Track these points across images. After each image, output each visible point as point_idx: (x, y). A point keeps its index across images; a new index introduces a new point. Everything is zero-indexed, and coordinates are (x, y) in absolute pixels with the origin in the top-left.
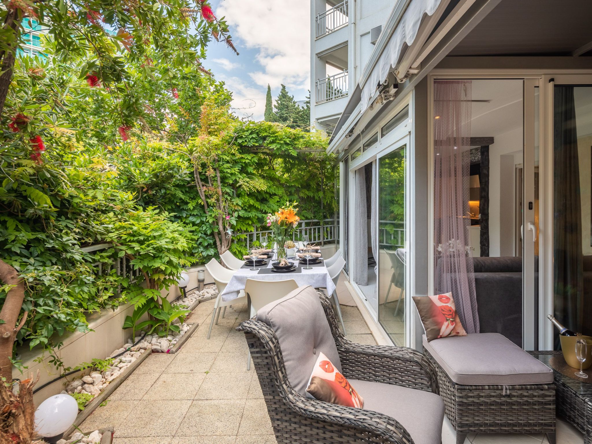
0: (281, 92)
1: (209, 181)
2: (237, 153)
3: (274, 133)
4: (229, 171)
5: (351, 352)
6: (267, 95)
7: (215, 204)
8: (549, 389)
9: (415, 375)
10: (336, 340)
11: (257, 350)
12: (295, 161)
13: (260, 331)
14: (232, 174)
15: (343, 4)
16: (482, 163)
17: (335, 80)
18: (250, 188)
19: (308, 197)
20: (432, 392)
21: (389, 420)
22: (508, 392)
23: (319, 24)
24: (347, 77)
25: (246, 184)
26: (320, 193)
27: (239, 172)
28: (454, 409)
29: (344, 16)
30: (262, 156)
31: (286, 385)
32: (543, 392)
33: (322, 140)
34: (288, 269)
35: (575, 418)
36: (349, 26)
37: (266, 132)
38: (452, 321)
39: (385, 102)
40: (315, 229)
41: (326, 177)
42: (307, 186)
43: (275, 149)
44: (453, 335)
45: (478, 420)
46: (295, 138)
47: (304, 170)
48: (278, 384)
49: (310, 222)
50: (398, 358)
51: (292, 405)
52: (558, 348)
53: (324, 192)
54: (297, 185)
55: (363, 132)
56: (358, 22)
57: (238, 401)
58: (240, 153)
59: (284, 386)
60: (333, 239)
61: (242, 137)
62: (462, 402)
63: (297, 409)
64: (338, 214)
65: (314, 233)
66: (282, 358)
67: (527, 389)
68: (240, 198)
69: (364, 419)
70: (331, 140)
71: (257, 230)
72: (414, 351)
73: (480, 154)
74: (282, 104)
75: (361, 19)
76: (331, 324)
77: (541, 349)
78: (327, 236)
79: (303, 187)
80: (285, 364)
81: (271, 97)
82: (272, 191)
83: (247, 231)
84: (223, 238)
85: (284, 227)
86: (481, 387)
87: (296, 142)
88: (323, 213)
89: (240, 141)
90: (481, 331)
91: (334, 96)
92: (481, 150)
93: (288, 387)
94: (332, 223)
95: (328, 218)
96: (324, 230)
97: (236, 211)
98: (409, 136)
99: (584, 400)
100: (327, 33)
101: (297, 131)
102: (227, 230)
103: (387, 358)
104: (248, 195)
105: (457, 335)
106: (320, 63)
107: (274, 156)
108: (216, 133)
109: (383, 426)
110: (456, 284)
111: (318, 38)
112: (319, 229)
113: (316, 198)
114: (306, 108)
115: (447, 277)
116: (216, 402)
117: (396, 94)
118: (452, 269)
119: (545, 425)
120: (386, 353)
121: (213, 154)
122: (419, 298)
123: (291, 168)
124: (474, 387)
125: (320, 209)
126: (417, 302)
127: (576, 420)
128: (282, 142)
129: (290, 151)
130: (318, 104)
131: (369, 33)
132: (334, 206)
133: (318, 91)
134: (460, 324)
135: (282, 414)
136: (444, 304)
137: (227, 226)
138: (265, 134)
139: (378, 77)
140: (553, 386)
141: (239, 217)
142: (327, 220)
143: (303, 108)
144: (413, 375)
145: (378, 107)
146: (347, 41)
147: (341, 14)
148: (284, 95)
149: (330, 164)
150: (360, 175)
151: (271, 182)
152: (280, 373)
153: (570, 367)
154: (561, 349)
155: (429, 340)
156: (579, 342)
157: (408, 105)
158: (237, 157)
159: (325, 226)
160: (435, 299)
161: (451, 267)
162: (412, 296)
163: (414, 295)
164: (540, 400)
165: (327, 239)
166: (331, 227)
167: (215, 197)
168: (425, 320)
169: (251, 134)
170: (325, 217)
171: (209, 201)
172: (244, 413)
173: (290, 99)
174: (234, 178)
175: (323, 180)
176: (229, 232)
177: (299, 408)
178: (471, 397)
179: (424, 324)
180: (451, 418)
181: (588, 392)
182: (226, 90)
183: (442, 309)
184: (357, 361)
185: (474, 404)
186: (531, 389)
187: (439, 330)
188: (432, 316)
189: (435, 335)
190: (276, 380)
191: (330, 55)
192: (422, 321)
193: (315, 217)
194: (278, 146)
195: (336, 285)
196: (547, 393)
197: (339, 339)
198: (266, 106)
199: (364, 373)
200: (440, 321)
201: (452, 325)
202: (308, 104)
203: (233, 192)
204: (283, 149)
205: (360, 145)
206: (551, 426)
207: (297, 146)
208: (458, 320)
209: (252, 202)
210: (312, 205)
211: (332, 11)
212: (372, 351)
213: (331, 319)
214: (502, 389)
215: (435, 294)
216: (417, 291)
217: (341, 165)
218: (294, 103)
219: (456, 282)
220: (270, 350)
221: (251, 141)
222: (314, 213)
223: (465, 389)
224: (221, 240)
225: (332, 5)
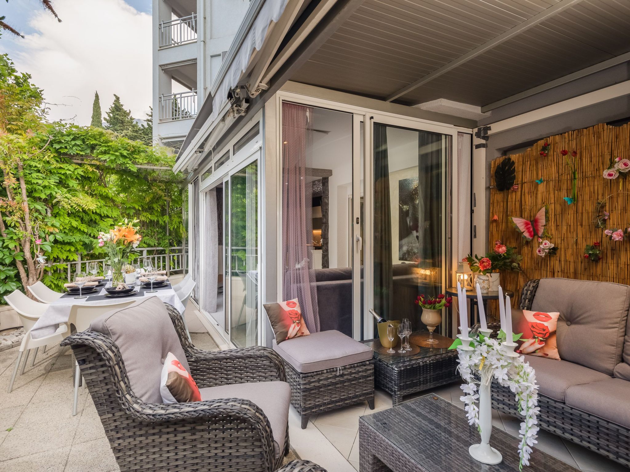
0: (114, 104)
1: (8, 193)
2: (53, 161)
3: (107, 142)
4: (40, 182)
5: (201, 360)
6: (94, 104)
7: (17, 225)
8: (370, 364)
9: (265, 369)
10: (186, 351)
11: (91, 365)
12: (134, 180)
13: (95, 340)
14: (45, 187)
15: (191, 18)
16: (324, 192)
17: (183, 99)
18: (72, 206)
19: (151, 221)
20: (281, 380)
21: (243, 402)
22: (341, 372)
23: (162, 33)
24: (196, 97)
25: (67, 200)
26: (165, 217)
27: (57, 186)
28: (299, 396)
29: (193, 32)
30: (90, 169)
31: (130, 395)
32: (366, 367)
33: (168, 157)
34: (127, 293)
35: (387, 384)
36: (198, 43)
37: (95, 139)
38: (298, 323)
39: (237, 116)
40: (159, 258)
41: (173, 201)
42: (150, 209)
43: (108, 160)
44: (299, 335)
45: (319, 401)
46: (135, 151)
47: (146, 191)
48: (121, 396)
49: (154, 250)
50: (250, 357)
51: (138, 414)
52: (377, 337)
53: (170, 217)
54: (137, 207)
55: (214, 149)
56: (208, 41)
57: (60, 450)
58: (57, 161)
59: (128, 397)
60: (180, 269)
61: (60, 142)
62: (305, 388)
63: (145, 416)
64: (187, 241)
65: (159, 262)
66: (124, 367)
67: (354, 367)
68: (57, 218)
69: (218, 406)
70: (178, 158)
71: (82, 259)
72: (264, 347)
73: (321, 185)
74: (115, 118)
75: (211, 38)
76: (180, 336)
77: (365, 339)
78: (174, 265)
79: (144, 210)
80: (128, 374)
81: (99, 108)
82: (105, 211)
83: (67, 260)
84: (32, 268)
85: (121, 247)
86: (320, 372)
87: (135, 156)
88: (169, 240)
89: (57, 146)
90: (321, 330)
91: (181, 116)
92: (323, 180)
93: (133, 397)
94: (180, 251)
95: (175, 246)
96: (170, 259)
97: (52, 233)
98: (259, 151)
99: (392, 368)
100: (173, 45)
101: (138, 143)
102: (37, 257)
103: (239, 358)
104: (69, 215)
105: (302, 335)
106: (164, 77)
107: (105, 169)
108: (19, 132)
109: (238, 406)
110: (301, 292)
111: (161, 48)
112: (164, 258)
113: (161, 222)
114: (146, 126)
115: (294, 287)
116: (26, 459)
117: (248, 110)
118: (298, 280)
119: (367, 394)
120: (238, 354)
121: (15, 157)
122: (269, 305)
123: (130, 187)
124: (315, 373)
125: (165, 235)
126: (267, 309)
127: (388, 385)
128: (117, 154)
129: (128, 165)
130: (161, 121)
131: (219, 55)
132: (181, 231)
133: (162, 108)
134: (305, 325)
135: (125, 431)
136: (292, 309)
137: (37, 253)
138: (94, 142)
139: (230, 82)
140: (372, 361)
141: (56, 241)
142: (173, 248)
143: (143, 126)
144: (263, 369)
145: (230, 121)
146: (196, 59)
147: (189, 29)
148: (117, 108)
149: (178, 187)
150: (210, 197)
151: (102, 202)
152: (122, 383)
153: (384, 347)
154: (379, 337)
155: (278, 343)
156: (390, 326)
157: (259, 122)
158: (53, 167)
159: (171, 255)
160: (284, 305)
161: (297, 277)
162: (263, 304)
163: (265, 303)
164: (364, 374)
165: (174, 268)
166: (178, 256)
167: (18, 214)
168: (275, 324)
169: (74, 139)
170: (171, 245)
171: (8, 219)
172: (69, 459)
173: (126, 114)
174: (48, 192)
175: (169, 204)
176: (41, 259)
177: (147, 415)
178: (313, 382)
179: (274, 328)
180: (297, 406)
181: (395, 362)
182: (33, 85)
183: (290, 313)
184: (208, 369)
185: (316, 388)
186: (357, 366)
187: (287, 332)
188: (281, 320)
189: (284, 337)
190: (118, 391)
191: (176, 70)
192: (272, 326)
193: (159, 244)
194: (113, 158)
195: (185, 306)
196: (369, 368)
197: (189, 349)
198: (93, 118)
199: (216, 379)
200: (288, 324)
201: (298, 326)
202: (150, 123)
203: (46, 210)
204: (119, 162)
205: (212, 164)
206: (371, 394)
207: (137, 160)
208: (303, 321)
209: (75, 224)
210: (155, 230)
211: (179, 22)
212: (224, 355)
213: (180, 330)
214: (337, 371)
215: (284, 300)
216: (267, 300)
217: (190, 187)
218: (131, 119)
219: (301, 289)
220: (110, 359)
221: (74, 148)
222: (159, 239)
223: (308, 377)
224: (27, 271)
225: (179, 16)
